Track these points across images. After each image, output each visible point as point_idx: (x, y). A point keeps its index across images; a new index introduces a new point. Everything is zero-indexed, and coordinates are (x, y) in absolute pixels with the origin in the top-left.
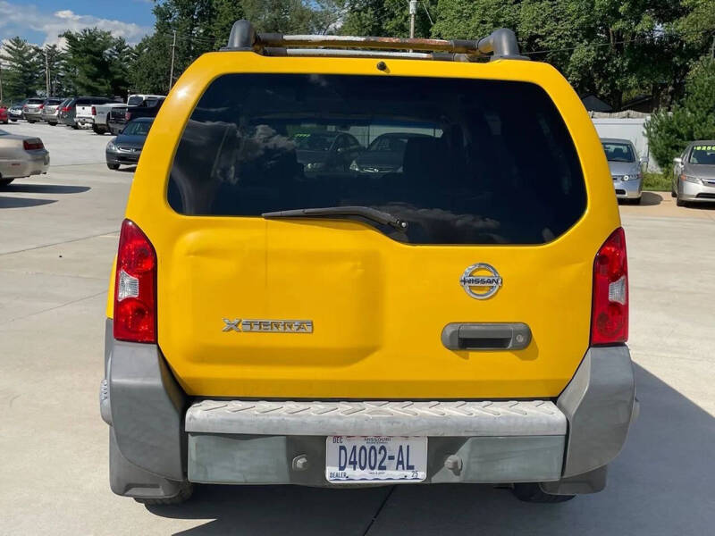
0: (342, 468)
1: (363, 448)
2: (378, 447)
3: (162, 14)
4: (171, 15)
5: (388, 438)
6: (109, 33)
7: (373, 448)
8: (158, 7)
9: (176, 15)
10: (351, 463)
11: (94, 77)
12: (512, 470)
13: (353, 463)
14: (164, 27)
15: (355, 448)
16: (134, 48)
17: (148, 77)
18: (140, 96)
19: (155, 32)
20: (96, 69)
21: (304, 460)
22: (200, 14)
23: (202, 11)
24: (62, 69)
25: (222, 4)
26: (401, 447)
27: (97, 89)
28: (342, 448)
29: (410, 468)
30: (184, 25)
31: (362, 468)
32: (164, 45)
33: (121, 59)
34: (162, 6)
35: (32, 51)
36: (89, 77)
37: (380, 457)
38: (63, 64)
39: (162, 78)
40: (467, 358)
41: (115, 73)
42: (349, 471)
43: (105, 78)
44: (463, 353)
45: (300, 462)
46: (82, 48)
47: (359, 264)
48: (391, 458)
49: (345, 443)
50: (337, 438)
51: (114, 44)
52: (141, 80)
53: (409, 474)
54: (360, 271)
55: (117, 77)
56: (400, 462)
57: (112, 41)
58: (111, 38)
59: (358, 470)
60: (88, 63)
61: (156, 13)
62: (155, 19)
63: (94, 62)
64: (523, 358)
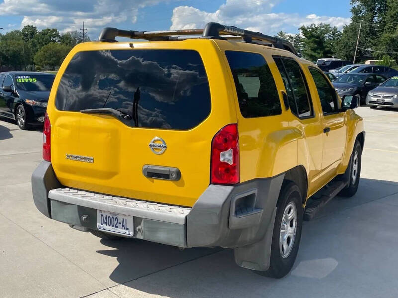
0: (102, 224)
1: (109, 217)
2: (115, 217)
3: (356, 11)
4: (361, 12)
5: (118, 214)
6: (329, 25)
7: (113, 217)
8: (354, 8)
9: (364, 12)
10: (105, 223)
11: (314, 50)
12: (162, 237)
13: (106, 223)
14: (356, 19)
15: (106, 216)
16: (342, 32)
17: (344, 48)
18: (323, 59)
19: (351, 22)
20: (316, 46)
21: (85, 217)
22: (379, 9)
23: (380, 8)
24: (302, 47)
25: (392, 2)
26: (123, 219)
27: (315, 56)
28: (102, 215)
29: (127, 229)
30: (368, 17)
31: (110, 226)
32: (355, 29)
33: (334, 39)
34: (356, 7)
35: (288, 38)
36: (312, 50)
37: (116, 222)
38: (302, 44)
39: (352, 48)
40: (153, 182)
41: (327, 47)
42: (105, 226)
43: (321, 50)
44: (151, 179)
45: (84, 217)
46: (310, 34)
47: (110, 134)
48: (120, 223)
49: (103, 213)
50: (100, 211)
51: (331, 30)
52: (340, 50)
53: (127, 232)
54: (110, 137)
55: (327, 49)
56: (123, 226)
57: (330, 29)
58: (330, 28)
59: (108, 226)
60: (312, 42)
61: (352, 11)
62: (352, 15)
63: (315, 42)
64: (178, 186)
